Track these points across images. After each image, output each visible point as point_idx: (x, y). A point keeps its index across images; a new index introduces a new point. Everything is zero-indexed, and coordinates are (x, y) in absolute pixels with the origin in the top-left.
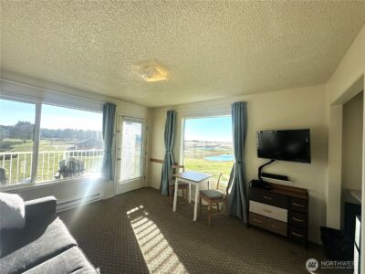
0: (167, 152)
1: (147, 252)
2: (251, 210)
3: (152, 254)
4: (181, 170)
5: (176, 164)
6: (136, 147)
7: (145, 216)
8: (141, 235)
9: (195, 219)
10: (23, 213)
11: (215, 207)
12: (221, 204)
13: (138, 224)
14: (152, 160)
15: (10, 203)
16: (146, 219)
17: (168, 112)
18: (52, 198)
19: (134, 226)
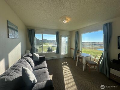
0: (75, 46)
1: (65, 75)
2: (111, 72)
3: (66, 76)
4: (80, 52)
5: (79, 50)
6: (66, 44)
7: (67, 65)
8: (65, 70)
9: (84, 70)
10: (39, 58)
11: (94, 68)
12: (96, 67)
13: (64, 67)
14: (71, 49)
15: (37, 56)
16: (67, 66)
17: (76, 32)
18: (44, 56)
19: (63, 67)
